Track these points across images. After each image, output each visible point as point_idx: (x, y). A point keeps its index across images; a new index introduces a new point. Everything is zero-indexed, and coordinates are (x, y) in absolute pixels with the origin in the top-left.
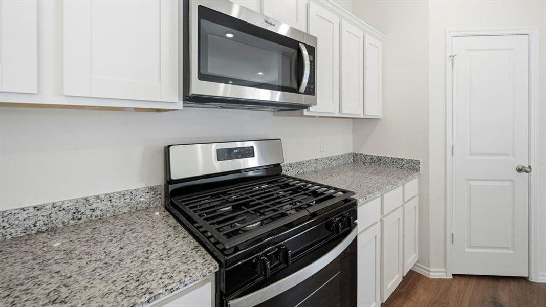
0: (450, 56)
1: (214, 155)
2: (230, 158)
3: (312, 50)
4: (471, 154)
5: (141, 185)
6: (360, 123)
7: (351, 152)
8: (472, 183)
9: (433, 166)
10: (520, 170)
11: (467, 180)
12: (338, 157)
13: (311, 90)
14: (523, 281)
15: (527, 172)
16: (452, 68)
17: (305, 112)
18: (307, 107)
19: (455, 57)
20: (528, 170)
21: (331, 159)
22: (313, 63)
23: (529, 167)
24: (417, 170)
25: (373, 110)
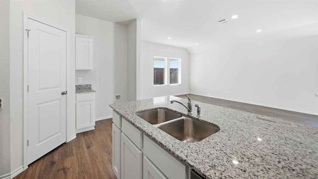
0: (27, 30)
4: (40, 89)
8: (39, 105)
10: (63, 94)
11: (37, 104)
14: (64, 145)
15: (65, 94)
16: (28, 37)
19: (30, 31)
20: (66, 93)
23: (66, 91)
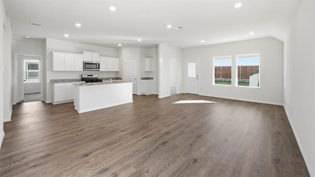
3: (99, 64)
5: (79, 78)
6: (117, 72)
7: (116, 77)
9: (123, 79)
13: (99, 68)
18: (99, 70)
24: (121, 79)
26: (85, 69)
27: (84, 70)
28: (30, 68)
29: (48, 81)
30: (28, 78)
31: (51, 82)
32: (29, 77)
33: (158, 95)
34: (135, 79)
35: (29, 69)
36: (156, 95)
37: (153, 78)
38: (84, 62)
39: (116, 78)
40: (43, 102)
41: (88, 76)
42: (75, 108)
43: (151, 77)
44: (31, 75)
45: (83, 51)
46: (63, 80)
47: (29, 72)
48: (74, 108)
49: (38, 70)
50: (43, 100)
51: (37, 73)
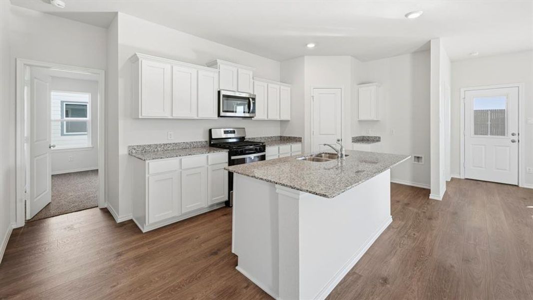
0: (312, 96)
1: (223, 132)
2: (228, 133)
3: (254, 99)
5: (203, 140)
6: (283, 122)
7: (279, 135)
9: (306, 140)
11: (319, 144)
12: (272, 137)
13: (254, 112)
16: (313, 101)
17: (253, 119)
18: (253, 117)
19: (314, 97)
21: (268, 138)
22: (254, 103)
24: (301, 141)
25: (284, 118)
26: (222, 114)
27: (219, 115)
28: (70, 114)
29: (123, 151)
30: (65, 133)
31: (130, 154)
32: (67, 132)
33: (428, 192)
34: (338, 141)
35: (67, 116)
36: (424, 189)
37: (379, 138)
38: (219, 92)
39: (281, 137)
40: (106, 211)
41: (226, 132)
42: (237, 268)
43: (372, 134)
44: (72, 128)
45: (218, 61)
46: (164, 145)
47: (67, 123)
48: (237, 265)
49: (86, 117)
50: (105, 206)
51: (85, 123)
